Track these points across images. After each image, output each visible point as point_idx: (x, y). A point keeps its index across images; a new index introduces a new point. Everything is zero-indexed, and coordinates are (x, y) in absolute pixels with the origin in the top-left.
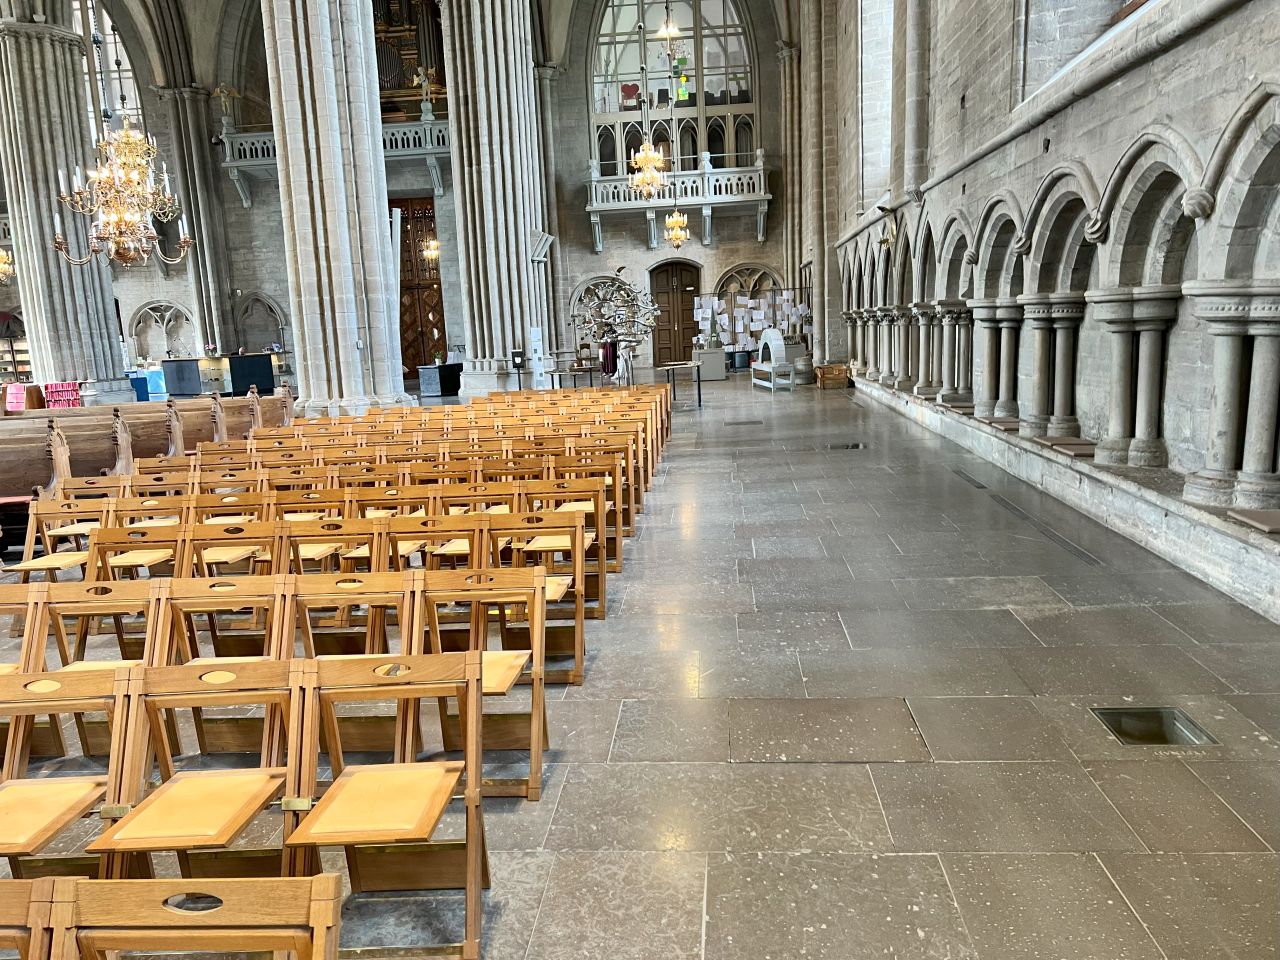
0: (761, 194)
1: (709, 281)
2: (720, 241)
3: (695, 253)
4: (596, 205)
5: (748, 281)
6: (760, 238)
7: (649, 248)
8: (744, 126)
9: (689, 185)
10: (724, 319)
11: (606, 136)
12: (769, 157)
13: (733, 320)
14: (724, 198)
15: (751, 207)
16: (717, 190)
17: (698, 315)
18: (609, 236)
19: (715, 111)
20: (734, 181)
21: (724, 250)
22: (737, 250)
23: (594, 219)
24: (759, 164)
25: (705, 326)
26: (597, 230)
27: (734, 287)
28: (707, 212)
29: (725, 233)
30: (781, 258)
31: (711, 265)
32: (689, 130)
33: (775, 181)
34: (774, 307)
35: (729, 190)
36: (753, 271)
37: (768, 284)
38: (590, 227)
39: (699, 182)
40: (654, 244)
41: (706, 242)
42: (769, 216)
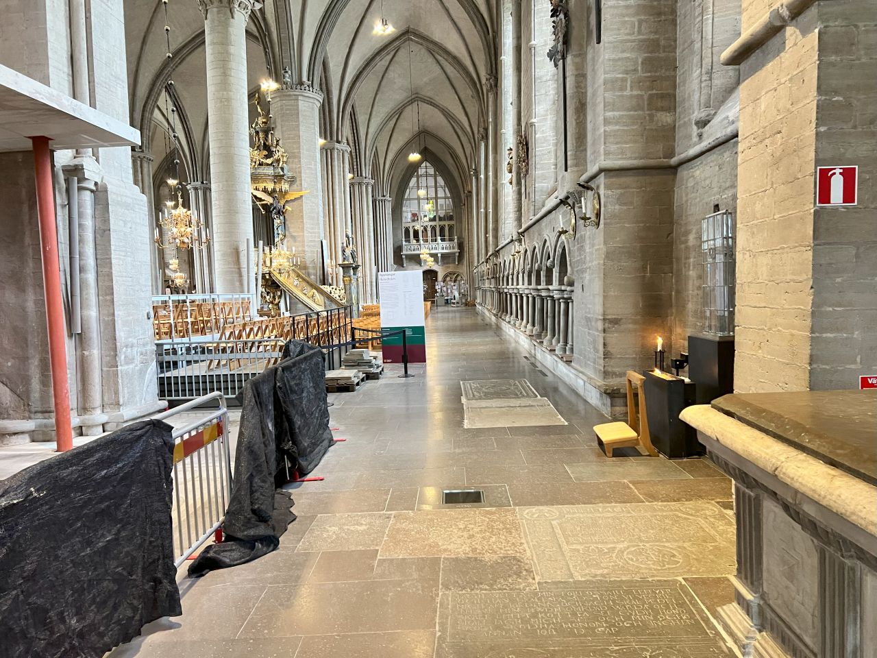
0: (456, 250)
1: (440, 277)
2: (444, 264)
3: (435, 267)
4: (404, 252)
5: (453, 277)
6: (457, 263)
7: (421, 266)
8: (451, 227)
9: (434, 246)
10: (445, 289)
11: (407, 231)
12: (458, 239)
13: (447, 289)
14: (445, 251)
15: (454, 253)
16: (443, 248)
17: (437, 287)
18: (408, 262)
19: (442, 223)
20: (448, 246)
21: (445, 267)
22: (449, 267)
23: (404, 257)
24: (456, 240)
25: (439, 291)
26: (404, 260)
27: (448, 279)
28: (439, 255)
29: (445, 261)
30: (463, 270)
31: (441, 272)
32: (433, 228)
33: (461, 246)
34: (459, 285)
35: (446, 248)
36: (454, 274)
37: (459, 278)
38: (402, 259)
39: (437, 246)
40: (423, 264)
41: (440, 264)
42: (459, 256)
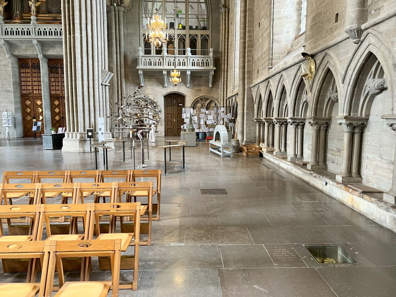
0: (212, 67)
1: (189, 102)
2: (194, 86)
3: (183, 90)
4: (141, 66)
5: (205, 103)
6: (210, 86)
7: (164, 87)
8: (205, 40)
10: (195, 118)
12: (215, 52)
13: (199, 119)
14: (196, 68)
15: (207, 72)
16: (193, 64)
17: (184, 116)
18: (147, 80)
19: (193, 32)
20: (200, 61)
21: (195, 90)
22: (201, 90)
23: (140, 72)
24: (211, 54)
25: (187, 121)
26: (142, 77)
27: (199, 105)
28: (189, 73)
29: (196, 83)
30: (219, 95)
31: (190, 97)
33: (217, 62)
34: (217, 114)
35: (198, 65)
36: (207, 99)
37: (213, 105)
38: (138, 76)
39: (186, 60)
40: (166, 85)
41: (188, 86)
